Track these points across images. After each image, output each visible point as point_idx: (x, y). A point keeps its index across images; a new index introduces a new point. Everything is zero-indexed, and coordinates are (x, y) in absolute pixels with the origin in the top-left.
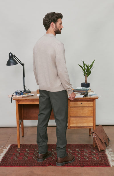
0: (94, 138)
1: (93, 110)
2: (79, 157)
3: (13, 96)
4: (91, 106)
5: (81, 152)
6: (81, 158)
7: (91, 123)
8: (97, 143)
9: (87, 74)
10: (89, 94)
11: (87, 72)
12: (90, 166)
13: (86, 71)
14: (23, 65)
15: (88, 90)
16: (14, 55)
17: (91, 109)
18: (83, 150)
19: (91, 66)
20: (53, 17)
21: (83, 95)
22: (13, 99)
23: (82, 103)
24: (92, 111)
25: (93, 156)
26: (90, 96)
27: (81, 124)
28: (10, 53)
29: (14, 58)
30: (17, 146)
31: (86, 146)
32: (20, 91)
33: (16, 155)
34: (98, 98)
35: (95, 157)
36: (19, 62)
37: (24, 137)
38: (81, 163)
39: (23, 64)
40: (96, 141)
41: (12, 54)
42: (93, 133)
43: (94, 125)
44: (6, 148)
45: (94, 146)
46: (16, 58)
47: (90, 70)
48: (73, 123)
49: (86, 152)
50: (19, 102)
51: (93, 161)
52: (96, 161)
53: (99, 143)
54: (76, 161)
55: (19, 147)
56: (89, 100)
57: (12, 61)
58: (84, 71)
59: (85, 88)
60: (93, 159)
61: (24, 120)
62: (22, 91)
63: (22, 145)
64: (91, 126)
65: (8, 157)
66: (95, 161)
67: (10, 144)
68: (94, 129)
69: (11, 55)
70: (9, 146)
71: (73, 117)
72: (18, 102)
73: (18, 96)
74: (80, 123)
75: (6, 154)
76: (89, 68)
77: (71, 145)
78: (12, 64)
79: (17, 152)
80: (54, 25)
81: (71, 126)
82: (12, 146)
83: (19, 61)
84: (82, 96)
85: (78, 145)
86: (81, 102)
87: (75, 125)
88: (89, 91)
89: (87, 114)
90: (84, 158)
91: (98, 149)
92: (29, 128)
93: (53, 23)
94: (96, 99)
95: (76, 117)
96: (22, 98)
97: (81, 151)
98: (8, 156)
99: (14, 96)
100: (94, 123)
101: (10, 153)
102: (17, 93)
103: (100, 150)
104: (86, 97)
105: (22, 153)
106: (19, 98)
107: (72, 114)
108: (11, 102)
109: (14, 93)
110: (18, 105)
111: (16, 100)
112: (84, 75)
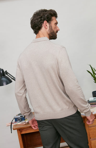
16: (6, 71)
20: (46, 13)
22: (14, 129)
29: (6, 75)
32: (21, 116)
36: (12, 79)
46: (8, 74)
50: (22, 132)
57: (4, 79)
58: (94, 77)
69: (1, 72)
73: (19, 123)
78: (4, 83)
80: (48, 25)
83: (13, 78)
93: (47, 23)
99: (13, 123)
102: (16, 120)
106: (22, 127)
107: (93, 136)
108: (11, 133)
109: (13, 120)
110: (21, 135)
111: (17, 130)
112: (94, 82)
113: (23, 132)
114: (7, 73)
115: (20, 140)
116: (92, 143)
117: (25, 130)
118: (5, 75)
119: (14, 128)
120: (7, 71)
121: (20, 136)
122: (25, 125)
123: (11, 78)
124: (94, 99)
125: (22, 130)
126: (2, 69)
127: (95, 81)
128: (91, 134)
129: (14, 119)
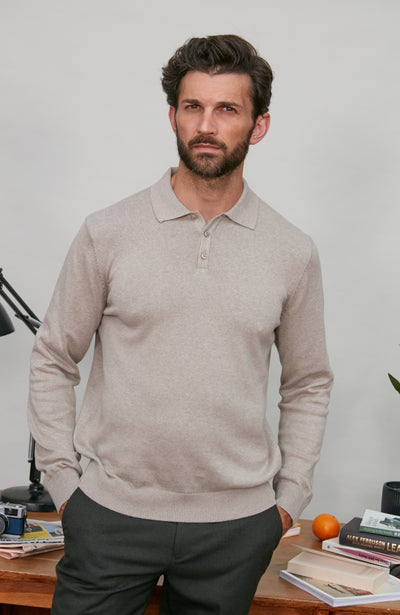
124: (386, 522)
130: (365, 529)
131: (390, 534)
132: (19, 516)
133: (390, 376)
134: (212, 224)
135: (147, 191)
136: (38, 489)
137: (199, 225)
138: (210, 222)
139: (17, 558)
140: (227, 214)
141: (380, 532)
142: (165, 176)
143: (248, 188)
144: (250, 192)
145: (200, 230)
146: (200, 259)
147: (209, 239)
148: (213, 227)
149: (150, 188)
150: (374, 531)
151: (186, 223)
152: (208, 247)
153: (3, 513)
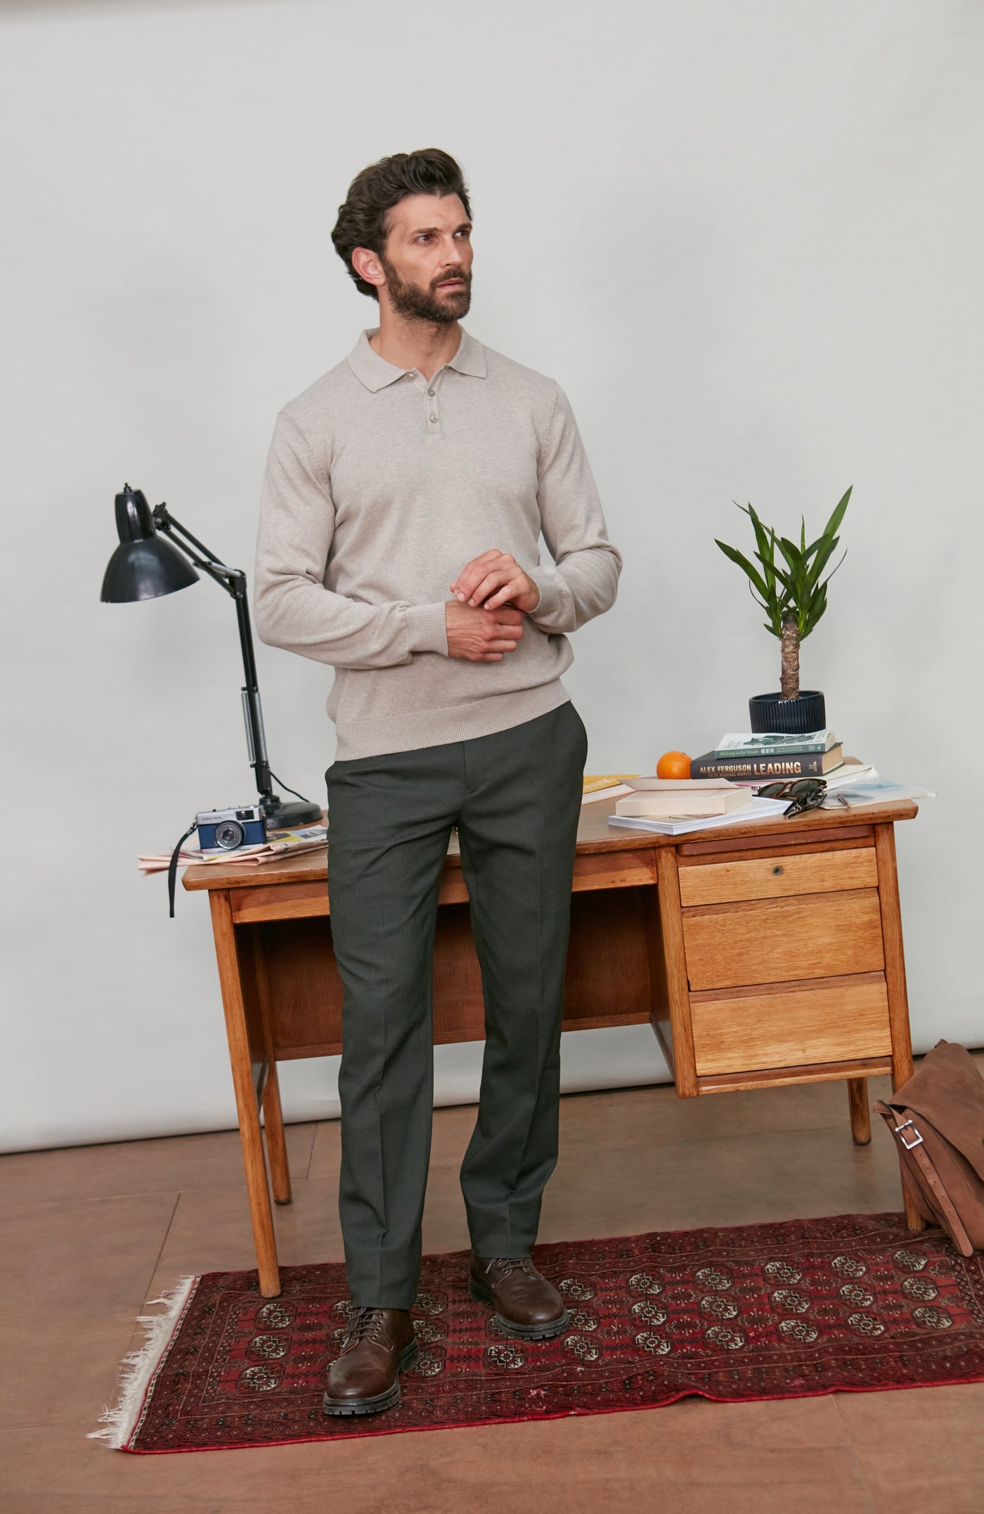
0: (907, 1157)
1: (877, 917)
2: (803, 1318)
3: (182, 861)
4: (857, 883)
5: (814, 1282)
6: (823, 1329)
7: (869, 1034)
8: (940, 1193)
9: (790, 617)
10: (836, 781)
11: (792, 603)
12: (904, 1381)
13: (780, 589)
14: (236, 585)
15: (819, 753)
16: (161, 509)
17: (861, 910)
18: (825, 1267)
19: (827, 544)
21: (784, 797)
22: (189, 886)
23: (777, 871)
24: (870, 925)
25: (918, 1301)
26: (842, 798)
27: (783, 1047)
28: (121, 490)
29: (160, 534)
30: (251, 1280)
31: (844, 1226)
32: (239, 815)
33: (256, 1357)
34: (911, 813)
35: (933, 1307)
36: (199, 563)
37: (297, 1204)
38: (826, 1367)
39: (231, 578)
40: (932, 1179)
41: (139, 499)
42: (901, 1109)
43: (901, 1049)
44: (162, 1309)
45: (915, 1225)
46: (173, 530)
47: (821, 581)
48: (719, 1046)
49: (852, 1280)
50: (239, 910)
51: (926, 1342)
52: (955, 1337)
53: (958, 1195)
54: (782, 1357)
55: (269, 1286)
56: (841, 833)
57: (143, 558)
58: (769, 594)
59: (795, 742)
60: (921, 1324)
61: (279, 1064)
62: (249, 814)
63: (293, 1269)
64: (872, 1053)
65: (198, 1376)
66: (940, 1341)
67: (187, 1270)
68: (899, 1079)
69: (131, 509)
70: (185, 1288)
71: (714, 993)
72: (236, 908)
73: (222, 855)
74: (780, 1038)
75: (177, 1353)
76: (811, 562)
77: (713, 1232)
78: (145, 585)
79: (267, 1329)
81: (703, 1067)
82: (207, 1284)
83: (205, 559)
84: (773, 810)
85: (771, 1226)
86: (771, 863)
87: (733, 1062)
88: (827, 762)
89: (827, 959)
90: (843, 1325)
91: (947, 1242)
92: (321, 1127)
94: (897, 824)
95: (737, 990)
96: (263, 872)
97: (808, 1270)
98: (193, 1366)
99: (186, 855)
100: (898, 1025)
101: (202, 1342)
102: (209, 834)
103: (967, 1250)
104: (812, 816)
105: (309, 1335)
106: (240, 874)
107: (705, 972)
108: (172, 915)
109: (186, 836)
110: (231, 930)
111: (210, 891)
112: (766, 626)
113: (251, 914)
114: (167, 522)
115: (227, 961)
116: (695, 1018)
117: (262, 895)
118: (152, 535)
119: (193, 879)
120: (167, 508)
121: (224, 935)
122: (262, 868)
123: (191, 561)
124: (754, 741)
125: (245, 897)
126: (134, 488)
127: (770, 624)
128: (698, 957)
129: (193, 830)
130: (722, 755)
131: (756, 753)
132: (257, 818)
133: (717, 542)
134: (435, 381)
135: (345, 364)
136: (272, 801)
137: (420, 384)
138: (432, 379)
139: (266, 863)
140: (450, 364)
141: (743, 754)
142: (360, 342)
143: (467, 334)
144: (470, 339)
145: (422, 390)
146: (429, 423)
147: (435, 398)
148: (437, 383)
149: (346, 359)
150: (734, 755)
151: (402, 386)
152: (435, 408)
153: (234, 818)
